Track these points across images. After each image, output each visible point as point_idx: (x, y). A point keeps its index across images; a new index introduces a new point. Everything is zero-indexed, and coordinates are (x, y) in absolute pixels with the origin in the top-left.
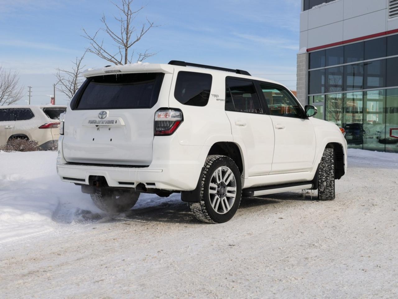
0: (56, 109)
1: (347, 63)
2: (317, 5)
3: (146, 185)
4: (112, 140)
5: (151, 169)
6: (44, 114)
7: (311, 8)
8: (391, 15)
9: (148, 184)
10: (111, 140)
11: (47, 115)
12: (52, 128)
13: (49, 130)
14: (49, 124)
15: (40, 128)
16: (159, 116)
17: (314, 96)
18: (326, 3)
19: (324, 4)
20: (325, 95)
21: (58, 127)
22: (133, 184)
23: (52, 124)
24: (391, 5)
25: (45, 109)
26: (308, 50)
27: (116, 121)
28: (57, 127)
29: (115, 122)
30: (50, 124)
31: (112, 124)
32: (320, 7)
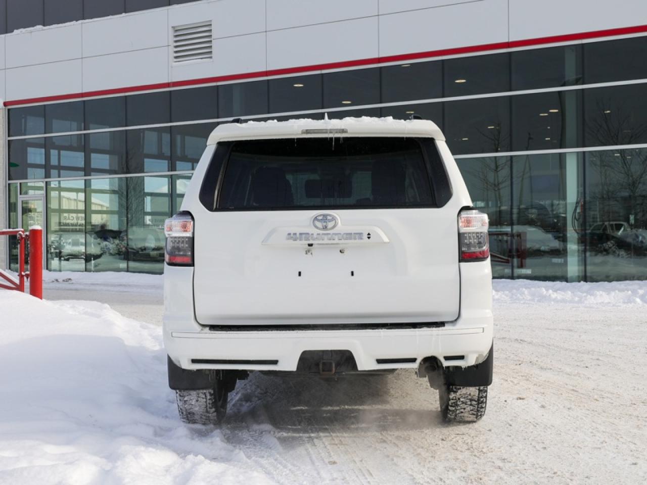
1: (89, 129)
2: (25, 28)
3: (442, 360)
4: (354, 273)
5: (462, 329)
7: (12, 31)
8: (176, 57)
9: (447, 358)
10: (352, 274)
16: (468, 222)
17: (20, 184)
18: (44, 25)
19: (39, 27)
20: (46, 182)
22: (413, 360)
24: (176, 41)
26: (5, 104)
27: (369, 234)
29: (366, 236)
31: (357, 241)
32: (31, 32)
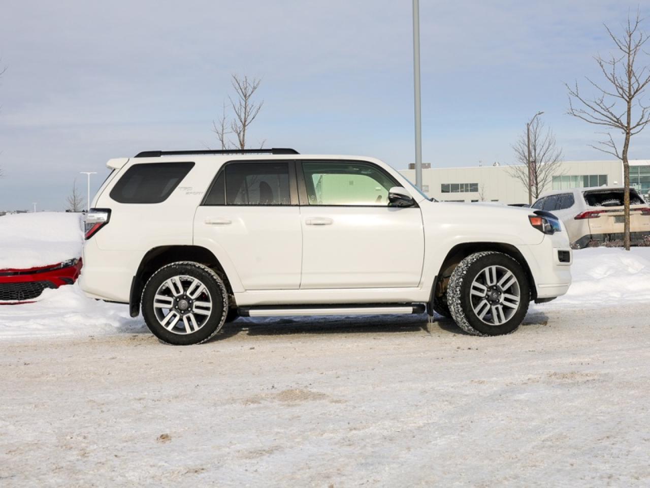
0: (606, 192)
6: (583, 199)
11: (586, 201)
12: (589, 218)
13: (585, 220)
14: (584, 212)
15: (576, 218)
21: (599, 217)
23: (589, 213)
25: (586, 193)
28: (597, 217)
30: (586, 213)
